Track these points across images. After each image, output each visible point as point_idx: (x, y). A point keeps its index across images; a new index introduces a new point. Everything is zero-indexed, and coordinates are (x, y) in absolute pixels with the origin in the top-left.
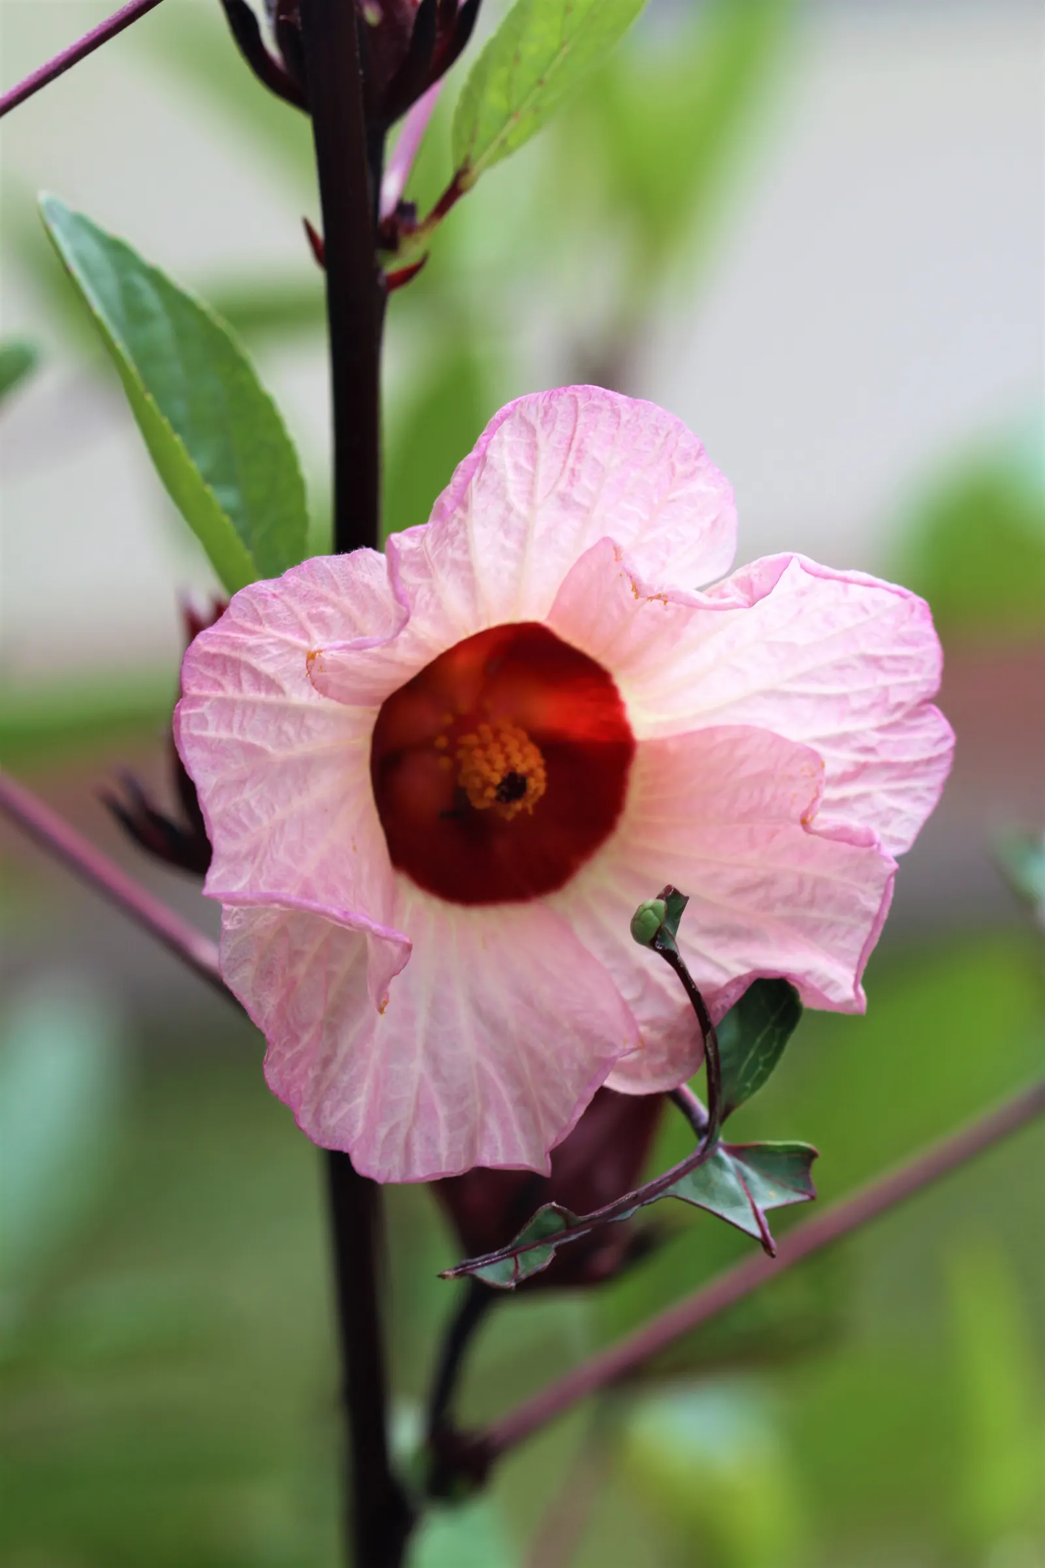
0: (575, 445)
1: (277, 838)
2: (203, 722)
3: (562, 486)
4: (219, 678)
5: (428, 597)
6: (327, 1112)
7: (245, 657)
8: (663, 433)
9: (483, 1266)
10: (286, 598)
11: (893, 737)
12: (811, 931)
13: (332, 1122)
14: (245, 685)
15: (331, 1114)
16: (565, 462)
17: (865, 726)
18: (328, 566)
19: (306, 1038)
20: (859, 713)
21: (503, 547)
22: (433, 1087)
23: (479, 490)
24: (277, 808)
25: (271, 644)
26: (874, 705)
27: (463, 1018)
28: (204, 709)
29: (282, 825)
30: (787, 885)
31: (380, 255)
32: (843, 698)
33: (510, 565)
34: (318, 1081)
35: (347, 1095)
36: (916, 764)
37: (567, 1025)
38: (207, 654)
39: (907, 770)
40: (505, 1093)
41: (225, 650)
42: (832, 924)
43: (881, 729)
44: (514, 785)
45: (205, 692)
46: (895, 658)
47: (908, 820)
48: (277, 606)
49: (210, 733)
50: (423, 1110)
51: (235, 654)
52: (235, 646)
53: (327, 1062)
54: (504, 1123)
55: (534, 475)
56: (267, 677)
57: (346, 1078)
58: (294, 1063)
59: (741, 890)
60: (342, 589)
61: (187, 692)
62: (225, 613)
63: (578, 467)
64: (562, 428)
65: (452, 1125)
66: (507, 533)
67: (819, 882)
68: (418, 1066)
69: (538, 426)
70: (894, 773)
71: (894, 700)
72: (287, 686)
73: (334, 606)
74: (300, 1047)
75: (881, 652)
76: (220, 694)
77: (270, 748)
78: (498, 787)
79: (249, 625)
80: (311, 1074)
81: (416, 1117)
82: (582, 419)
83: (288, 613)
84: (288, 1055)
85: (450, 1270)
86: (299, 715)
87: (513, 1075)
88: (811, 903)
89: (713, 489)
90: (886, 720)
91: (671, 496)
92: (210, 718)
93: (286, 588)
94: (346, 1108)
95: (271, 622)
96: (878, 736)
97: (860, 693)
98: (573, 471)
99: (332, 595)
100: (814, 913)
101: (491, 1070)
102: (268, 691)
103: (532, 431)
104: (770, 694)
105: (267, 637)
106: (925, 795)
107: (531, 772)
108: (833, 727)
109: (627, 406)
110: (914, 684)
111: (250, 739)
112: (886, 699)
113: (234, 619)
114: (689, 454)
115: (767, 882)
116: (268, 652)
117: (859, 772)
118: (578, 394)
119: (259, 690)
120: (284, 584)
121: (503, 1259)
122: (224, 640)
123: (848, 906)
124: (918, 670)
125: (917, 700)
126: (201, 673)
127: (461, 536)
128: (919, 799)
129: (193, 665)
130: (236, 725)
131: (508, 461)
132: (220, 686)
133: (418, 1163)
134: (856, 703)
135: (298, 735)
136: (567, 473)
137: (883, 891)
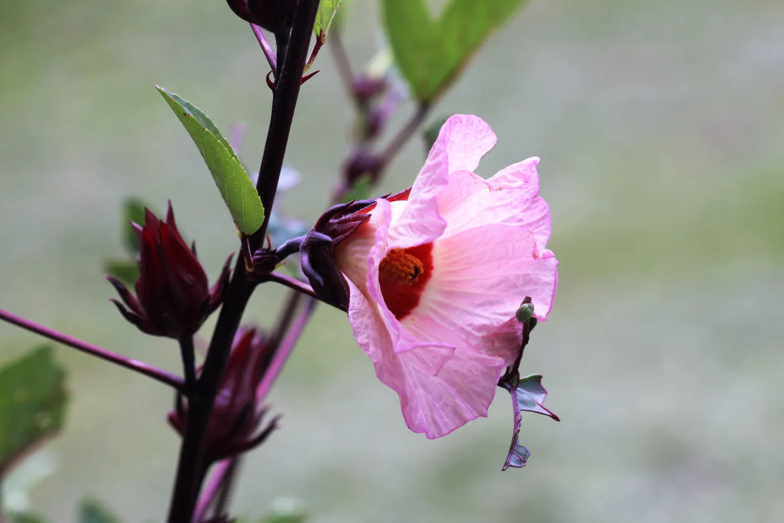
6: (414, 419)
11: (528, 213)
15: (416, 419)
17: (517, 212)
20: (516, 207)
22: (430, 397)
26: (520, 203)
32: (511, 203)
35: (417, 410)
36: (539, 221)
39: (537, 224)
43: (524, 211)
47: (541, 243)
65: (444, 409)
70: (532, 227)
71: (525, 199)
90: (526, 206)
94: (419, 415)
96: (523, 214)
97: (516, 200)
106: (546, 232)
110: (529, 191)
125: (532, 197)
128: (544, 234)
134: (514, 203)
137: (553, 272)
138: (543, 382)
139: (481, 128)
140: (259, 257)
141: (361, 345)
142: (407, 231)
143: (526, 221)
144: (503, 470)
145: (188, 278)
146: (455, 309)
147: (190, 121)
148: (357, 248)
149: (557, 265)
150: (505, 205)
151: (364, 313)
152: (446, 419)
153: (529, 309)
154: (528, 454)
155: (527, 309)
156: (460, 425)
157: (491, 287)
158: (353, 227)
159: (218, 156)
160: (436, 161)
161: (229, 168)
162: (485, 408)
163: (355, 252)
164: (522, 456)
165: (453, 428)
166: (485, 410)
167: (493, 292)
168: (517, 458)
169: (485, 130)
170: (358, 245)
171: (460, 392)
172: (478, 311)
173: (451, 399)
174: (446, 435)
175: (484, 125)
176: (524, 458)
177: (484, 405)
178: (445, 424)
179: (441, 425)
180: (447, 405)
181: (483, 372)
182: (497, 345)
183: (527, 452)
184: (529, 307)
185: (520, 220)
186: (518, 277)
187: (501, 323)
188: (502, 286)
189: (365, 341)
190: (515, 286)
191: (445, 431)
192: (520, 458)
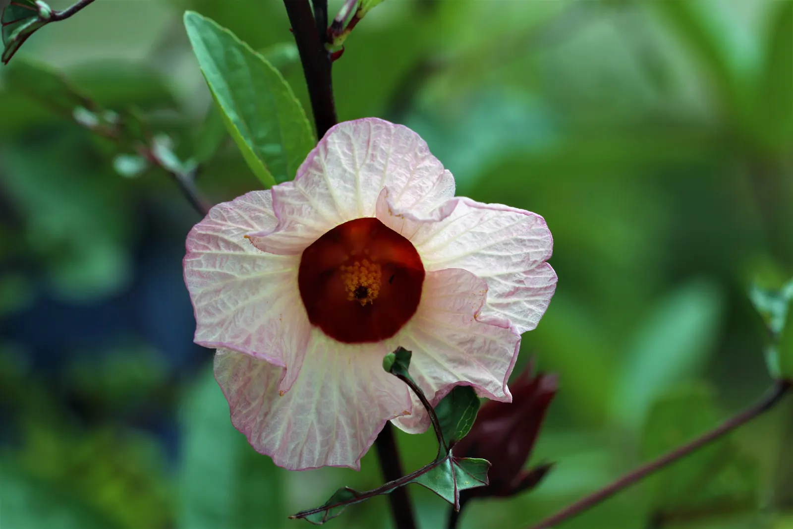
0: (371, 144)
1: (239, 316)
2: (200, 264)
3: (368, 161)
4: (206, 245)
5: (309, 209)
6: (263, 438)
7: (220, 235)
8: (411, 139)
9: (310, 514)
10: (237, 210)
11: (531, 276)
12: (488, 364)
13: (265, 442)
14: (222, 248)
15: (265, 438)
16: (367, 151)
17: (519, 271)
18: (260, 195)
19: (254, 404)
20: (516, 265)
21: (345, 187)
22: (316, 426)
23: (327, 163)
24: (239, 301)
25: (234, 229)
26: (523, 261)
27: (335, 396)
28: (201, 258)
29: (243, 309)
30: (479, 342)
31: (326, 45)
32: (508, 258)
33: (351, 195)
34: (262, 422)
35: (274, 430)
36: (541, 289)
37: (376, 402)
38: (200, 234)
39: (535, 292)
40: (347, 431)
41: (210, 233)
42: (496, 362)
43: (525, 272)
44: (362, 291)
45: (200, 251)
46: (530, 240)
48: (233, 213)
49: (204, 269)
50: (310, 437)
51: (216, 234)
52: (214, 230)
53: (266, 414)
54: (343, 446)
55: (353, 157)
56: (234, 243)
57: (273, 423)
58: (247, 416)
59: (462, 343)
60: (267, 206)
61: (190, 251)
62: (206, 217)
63: (375, 153)
64: (363, 137)
65: (322, 446)
66: (345, 182)
67: (492, 342)
68: (312, 417)
69: (351, 136)
70: (530, 293)
71: (532, 260)
72: (245, 247)
73: (264, 212)
74: (251, 408)
75: (525, 238)
76: (208, 252)
77: (236, 275)
78: (355, 292)
79: (219, 222)
80: (259, 420)
81: (307, 440)
82: (373, 133)
83: (238, 217)
84: (244, 412)
85: (294, 515)
86: (253, 260)
87: (352, 424)
88: (488, 352)
89: (434, 165)
90: (528, 269)
91: (418, 167)
92: (203, 262)
93: (236, 206)
94: (272, 436)
95: (230, 220)
97: (515, 256)
98: (372, 155)
99: (261, 208)
100: (489, 356)
101: (343, 420)
102: (234, 250)
103: (349, 138)
104: (476, 254)
105: (230, 226)
106: (543, 304)
107: (370, 286)
108: (504, 271)
109: (393, 127)
110: (541, 252)
111: (225, 271)
112: (529, 259)
113: (212, 219)
114: (423, 149)
115: (472, 341)
116: (233, 233)
117: (515, 292)
118: (370, 122)
119: (229, 249)
120: (234, 204)
121: (321, 511)
122: (207, 229)
123: (503, 353)
124: (543, 246)
125: (542, 260)
126: (196, 243)
127: (323, 182)
128: (541, 305)
129: (192, 239)
130: (218, 265)
131: (339, 151)
132: (207, 248)
133: (304, 462)
134: (515, 260)
135: (253, 268)
136: (369, 156)
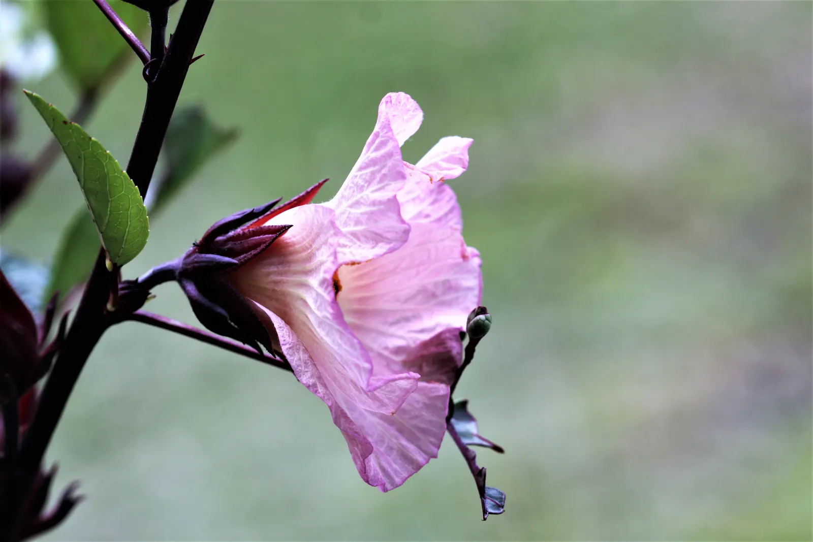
11: (436, 206)
12: (449, 305)
20: (422, 201)
36: (446, 214)
42: (457, 299)
96: (431, 208)
137: (476, 274)
138: (470, 408)
139: (408, 107)
140: (126, 291)
141: (308, 387)
142: (351, 241)
143: (435, 216)
144: (485, 519)
145: (16, 326)
146: (368, 331)
147: (70, 131)
148: (273, 269)
149: (480, 266)
150: (414, 199)
151: (298, 346)
152: (396, 467)
153: (487, 321)
154: (503, 497)
155: (484, 321)
156: (413, 471)
157: (408, 300)
158: (264, 243)
159: (106, 171)
160: (383, 151)
161: (118, 185)
162: (436, 447)
163: (269, 274)
164: (497, 499)
165: (406, 476)
166: (436, 449)
167: (410, 306)
168: (492, 503)
169: (412, 109)
170: (272, 264)
171: (401, 431)
172: (393, 330)
173: (394, 440)
174: (400, 485)
175: (412, 103)
176: (500, 502)
177: (434, 445)
178: (396, 471)
179: (392, 473)
180: (391, 448)
181: (425, 404)
182: (426, 369)
183: (502, 494)
184: (487, 319)
185: (427, 216)
186: (436, 284)
187: (418, 342)
188: (420, 298)
189: (311, 381)
190: (434, 295)
191: (397, 480)
192: (495, 502)
